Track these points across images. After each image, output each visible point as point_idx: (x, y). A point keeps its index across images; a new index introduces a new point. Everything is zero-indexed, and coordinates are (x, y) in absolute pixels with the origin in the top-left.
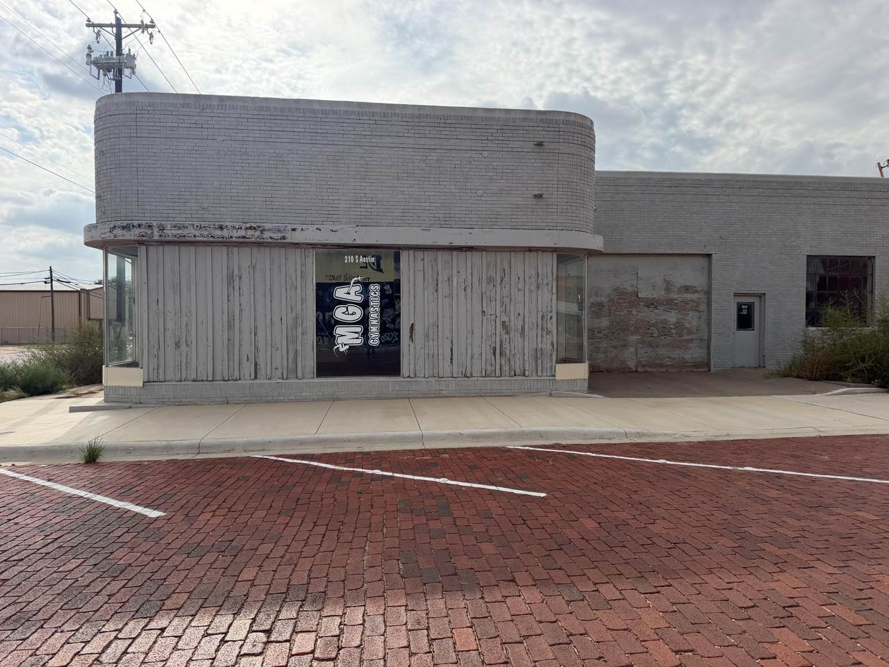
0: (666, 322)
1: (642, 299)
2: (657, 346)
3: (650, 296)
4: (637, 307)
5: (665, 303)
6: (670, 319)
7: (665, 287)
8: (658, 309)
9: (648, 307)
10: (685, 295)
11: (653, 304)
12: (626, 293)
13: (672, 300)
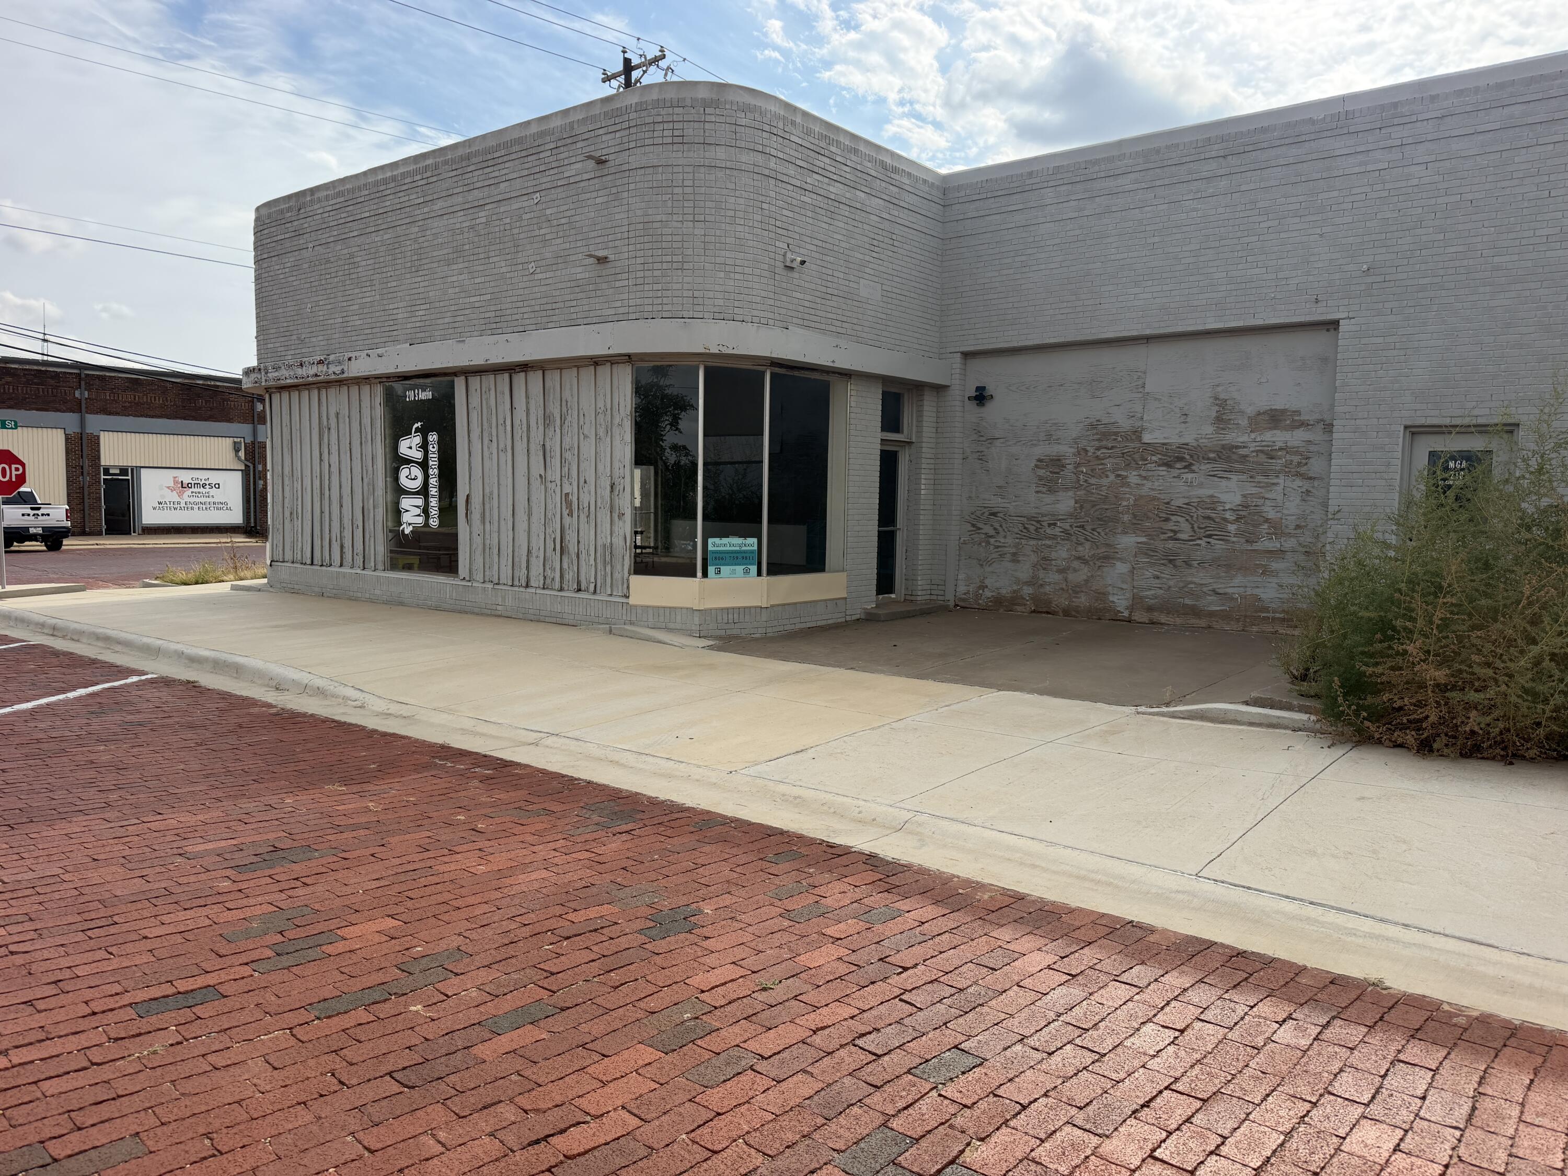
0: (1213, 503)
1: (1151, 448)
2: (1188, 564)
3: (1175, 440)
4: (1138, 468)
5: (1212, 455)
6: (1223, 497)
7: (1214, 414)
8: (1194, 472)
9: (1168, 465)
10: (1268, 436)
11: (1181, 459)
12: (1116, 434)
13: (1233, 448)
